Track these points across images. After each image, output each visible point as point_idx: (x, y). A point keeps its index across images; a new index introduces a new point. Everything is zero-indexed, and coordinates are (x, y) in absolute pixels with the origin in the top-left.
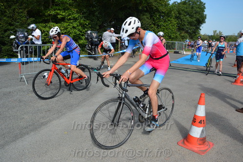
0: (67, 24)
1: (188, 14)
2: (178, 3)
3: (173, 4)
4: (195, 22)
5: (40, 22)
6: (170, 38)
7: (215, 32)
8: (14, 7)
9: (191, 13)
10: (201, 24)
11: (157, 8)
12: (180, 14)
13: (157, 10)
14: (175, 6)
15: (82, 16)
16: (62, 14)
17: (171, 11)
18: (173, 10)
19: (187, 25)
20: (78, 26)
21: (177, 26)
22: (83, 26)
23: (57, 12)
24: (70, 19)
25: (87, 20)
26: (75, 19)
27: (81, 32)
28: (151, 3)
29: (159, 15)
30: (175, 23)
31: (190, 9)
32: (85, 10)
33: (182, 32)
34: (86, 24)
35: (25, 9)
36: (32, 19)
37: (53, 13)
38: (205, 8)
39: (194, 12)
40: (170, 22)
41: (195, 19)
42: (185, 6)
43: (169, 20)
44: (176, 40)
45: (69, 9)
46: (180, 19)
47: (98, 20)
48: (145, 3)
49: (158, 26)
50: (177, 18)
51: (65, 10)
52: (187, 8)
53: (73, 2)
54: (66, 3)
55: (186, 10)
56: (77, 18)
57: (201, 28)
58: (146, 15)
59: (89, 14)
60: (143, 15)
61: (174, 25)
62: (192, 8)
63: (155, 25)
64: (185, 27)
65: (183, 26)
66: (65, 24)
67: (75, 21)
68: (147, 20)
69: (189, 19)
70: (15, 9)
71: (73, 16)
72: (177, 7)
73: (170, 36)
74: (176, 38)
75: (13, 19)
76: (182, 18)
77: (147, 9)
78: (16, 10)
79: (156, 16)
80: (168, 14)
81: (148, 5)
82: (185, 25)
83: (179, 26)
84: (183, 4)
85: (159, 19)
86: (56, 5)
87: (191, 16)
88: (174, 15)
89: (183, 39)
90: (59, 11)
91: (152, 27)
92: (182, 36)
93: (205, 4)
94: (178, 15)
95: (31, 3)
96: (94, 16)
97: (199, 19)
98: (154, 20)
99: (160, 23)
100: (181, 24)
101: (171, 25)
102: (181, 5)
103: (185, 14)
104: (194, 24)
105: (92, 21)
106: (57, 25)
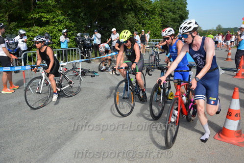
0: (52, 27)
1: (171, 11)
3: (155, 1)
4: (178, 18)
5: (22, 27)
6: (155, 36)
9: (174, 10)
10: (184, 19)
11: (141, 6)
12: (163, 11)
13: (142, 8)
14: (158, 4)
15: (67, 18)
16: (46, 17)
17: (155, 8)
19: (171, 22)
21: (161, 23)
22: (69, 28)
23: (41, 15)
24: (55, 22)
25: (73, 21)
26: (60, 22)
28: (135, 1)
29: (144, 14)
30: (159, 20)
31: (173, 6)
32: (70, 12)
34: (71, 26)
35: (5, 13)
36: (14, 23)
37: (36, 16)
38: (187, 4)
39: (176, 8)
40: (154, 20)
41: (178, 15)
42: (167, 3)
43: (153, 18)
45: (51, 12)
46: (163, 16)
47: (84, 21)
48: (129, 2)
49: (143, 24)
50: (161, 15)
51: (48, 12)
52: (169, 5)
53: (57, 3)
54: (49, 5)
55: (168, 7)
56: (62, 21)
58: (131, 14)
59: (74, 16)
60: (128, 14)
61: (158, 23)
62: (174, 4)
63: (140, 23)
65: (166, 22)
66: (51, 28)
67: (61, 24)
68: (132, 19)
71: (58, 18)
73: (155, 34)
76: (165, 15)
77: (131, 7)
79: (141, 14)
80: (152, 12)
81: (133, 4)
82: (168, 22)
84: (165, 1)
85: (144, 17)
86: (38, 8)
87: (174, 13)
88: (158, 12)
90: (42, 14)
91: (138, 26)
94: (161, 12)
95: (11, 6)
96: (79, 17)
97: (182, 15)
98: (138, 18)
99: (145, 22)
100: (164, 21)
101: (156, 23)
102: (163, 2)
103: (168, 11)
104: (178, 20)
105: (78, 23)
106: (41, 29)
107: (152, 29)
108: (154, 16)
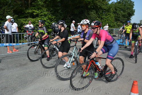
0: (40, 18)
1: (122, 10)
2: (115, 3)
3: (111, 3)
4: (127, 15)
5: (22, 18)
6: (110, 26)
7: (141, 21)
8: (4, 8)
9: (124, 9)
10: (132, 16)
11: (101, 7)
12: (116, 10)
13: (101, 8)
14: (113, 5)
15: (50, 13)
16: (37, 12)
17: (110, 8)
18: (111, 7)
19: (122, 17)
20: (47, 20)
21: (114, 18)
22: (51, 19)
23: (33, 11)
24: (42, 15)
25: (54, 15)
26: (45, 15)
27: (50, 24)
28: (96, 3)
29: (102, 11)
30: (113, 16)
31: (123, 6)
32: (52, 9)
33: (118, 22)
34: (52, 18)
35: (12, 9)
36: (16, 16)
37: (30, 11)
38: (134, 5)
39: (126, 8)
40: (109, 16)
41: (127, 13)
42: (120, 4)
43: (109, 14)
44: (114, 28)
45: (41, 9)
46: (116, 13)
47: (61, 15)
48: (92, 4)
49: (101, 18)
50: (114, 13)
51: (38, 9)
52: (121, 6)
53: (44, 4)
54: (39, 5)
55: (120, 7)
56: (46, 15)
57: (131, 19)
58: (93, 11)
59: (55, 12)
60: (91, 12)
62: (125, 5)
63: (99, 18)
64: (120, 19)
65: (118, 18)
67: (46, 17)
68: (94, 15)
69: (123, 13)
70: (4, 9)
71: (44, 13)
72: (114, 5)
73: (110, 25)
74: (114, 27)
75: (3, 16)
76: (118, 12)
77: (94, 7)
78: (6, 10)
79: (100, 12)
80: (108, 10)
81: (94, 5)
82: (120, 17)
83: (116, 18)
84: (119, 3)
85: (102, 14)
86: (33, 6)
87: (124, 11)
88: (112, 11)
89: (119, 26)
90: (34, 10)
91: (98, 19)
92: (118, 25)
93: (134, 2)
94: (115, 11)
95: (16, 5)
96: (58, 13)
97: (130, 13)
98: (98, 14)
99: (103, 17)
100: (117, 17)
101: (111, 18)
102: (117, 4)
103: (120, 10)
104: (126, 16)
105: (57, 16)
106: (33, 19)
107: (107, 22)
108: (109, 13)
